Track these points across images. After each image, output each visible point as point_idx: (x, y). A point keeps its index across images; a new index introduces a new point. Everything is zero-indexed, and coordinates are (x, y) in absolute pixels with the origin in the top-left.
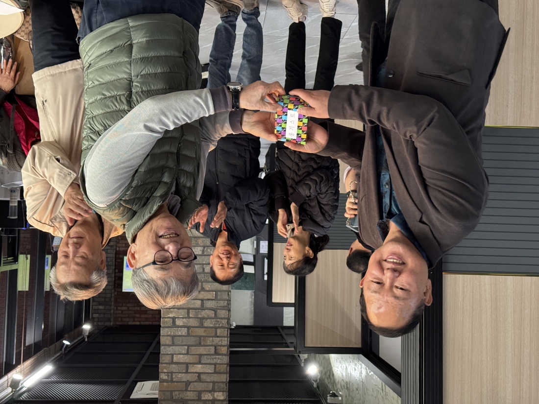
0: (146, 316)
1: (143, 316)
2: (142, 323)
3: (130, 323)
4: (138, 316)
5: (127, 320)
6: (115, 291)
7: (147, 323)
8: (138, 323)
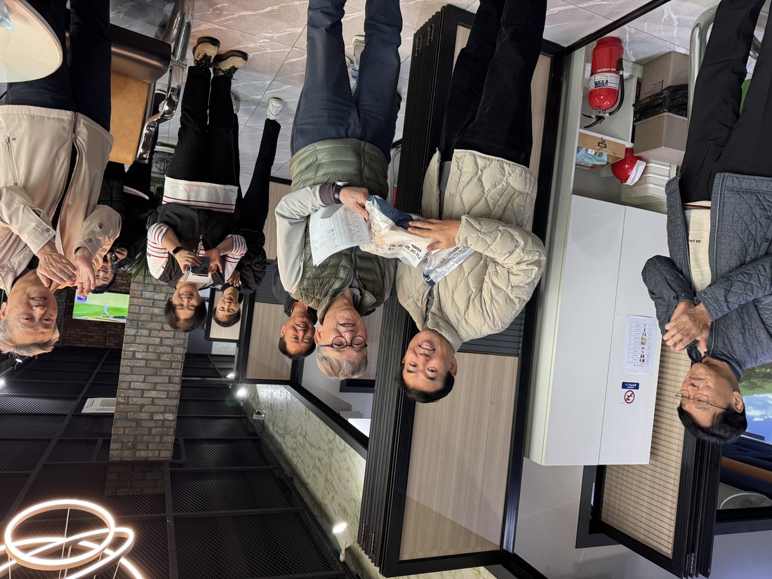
0: (92, 340)
1: (89, 340)
2: (88, 346)
3: (77, 345)
4: (85, 339)
5: (75, 342)
6: (65, 317)
7: (93, 346)
8: (85, 346)
